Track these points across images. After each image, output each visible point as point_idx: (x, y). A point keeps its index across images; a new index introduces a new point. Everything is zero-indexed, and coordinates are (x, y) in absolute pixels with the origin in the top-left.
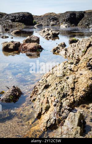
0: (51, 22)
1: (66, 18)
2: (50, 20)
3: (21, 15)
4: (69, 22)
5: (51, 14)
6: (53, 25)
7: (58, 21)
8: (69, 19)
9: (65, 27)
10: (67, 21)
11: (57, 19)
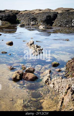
0: (32, 22)
1: (43, 20)
2: (31, 20)
3: (7, 15)
4: (46, 23)
5: (30, 12)
6: (33, 25)
7: (37, 21)
8: (45, 20)
9: (43, 28)
10: (44, 22)
11: (36, 19)
